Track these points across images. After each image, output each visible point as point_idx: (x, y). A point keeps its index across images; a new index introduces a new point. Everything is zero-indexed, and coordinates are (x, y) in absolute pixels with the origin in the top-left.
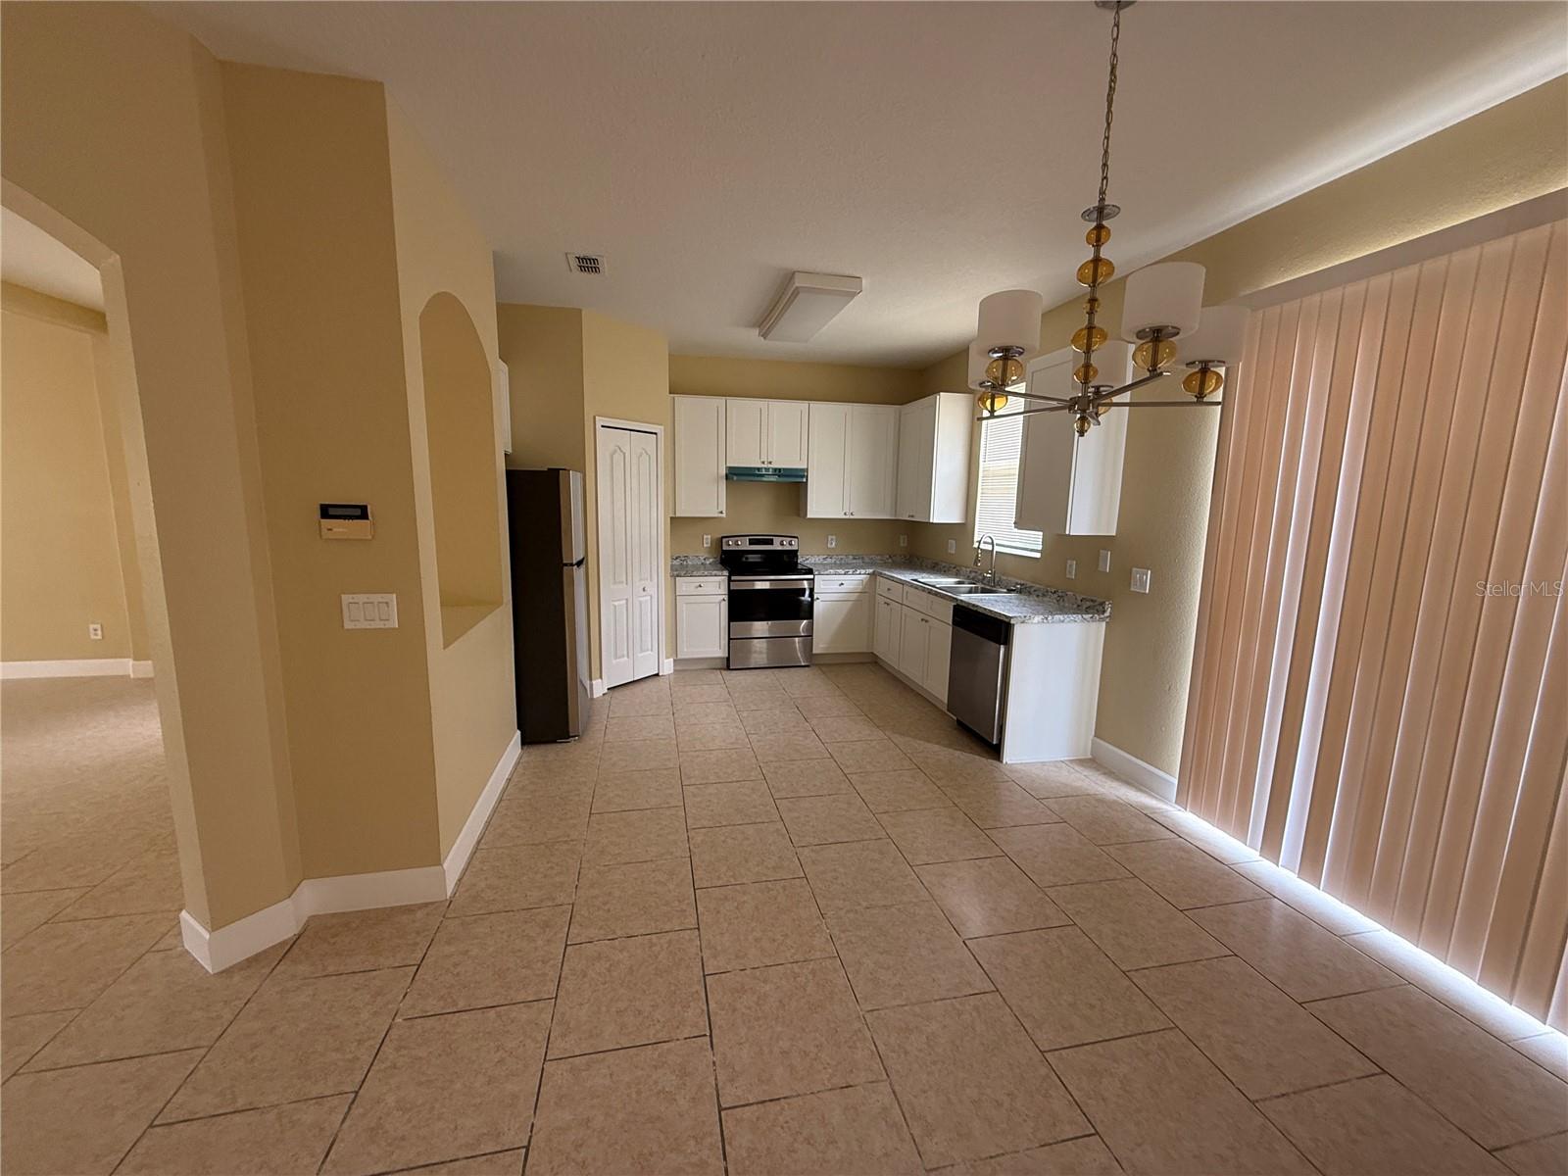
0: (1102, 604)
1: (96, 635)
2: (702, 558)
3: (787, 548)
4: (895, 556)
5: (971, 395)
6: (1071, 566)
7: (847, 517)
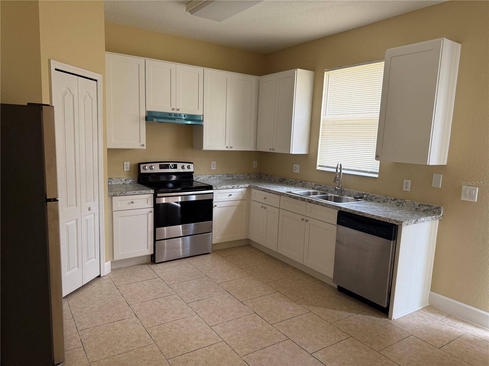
0: (438, 208)
2: (123, 179)
3: (186, 170)
4: (251, 174)
5: (314, 72)
6: (407, 183)
7: (228, 149)
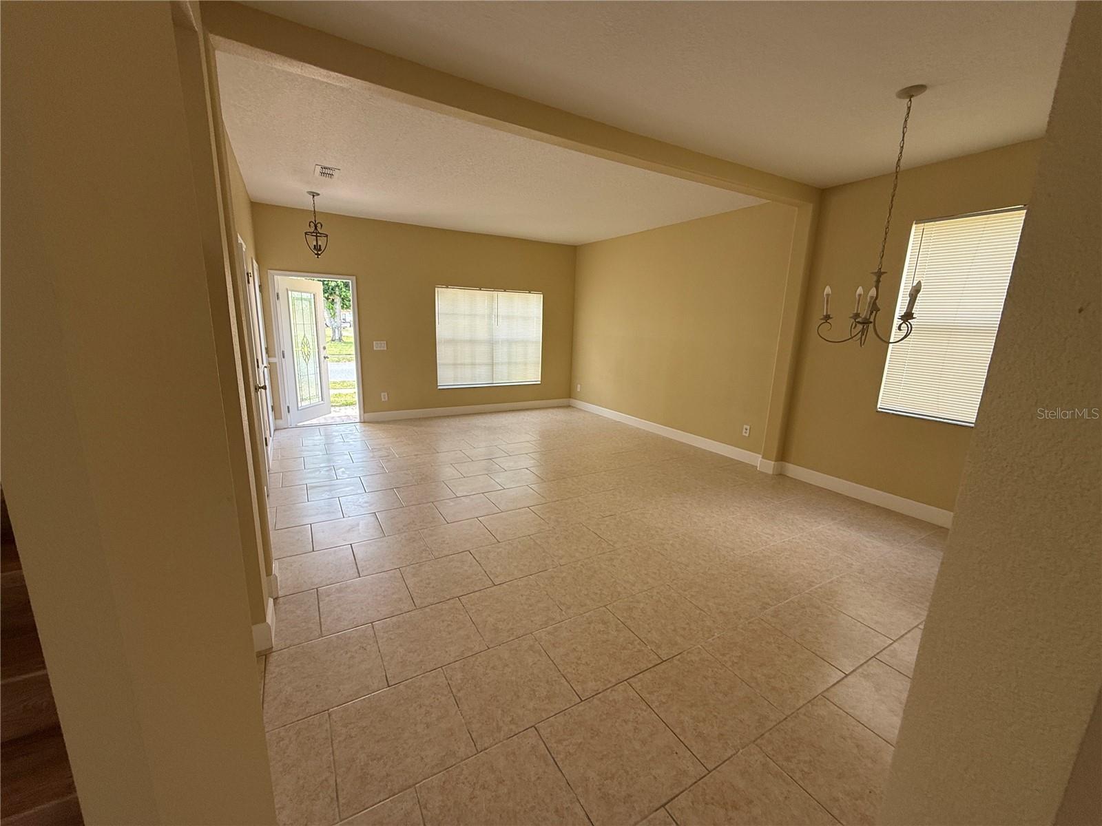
1: (746, 433)
